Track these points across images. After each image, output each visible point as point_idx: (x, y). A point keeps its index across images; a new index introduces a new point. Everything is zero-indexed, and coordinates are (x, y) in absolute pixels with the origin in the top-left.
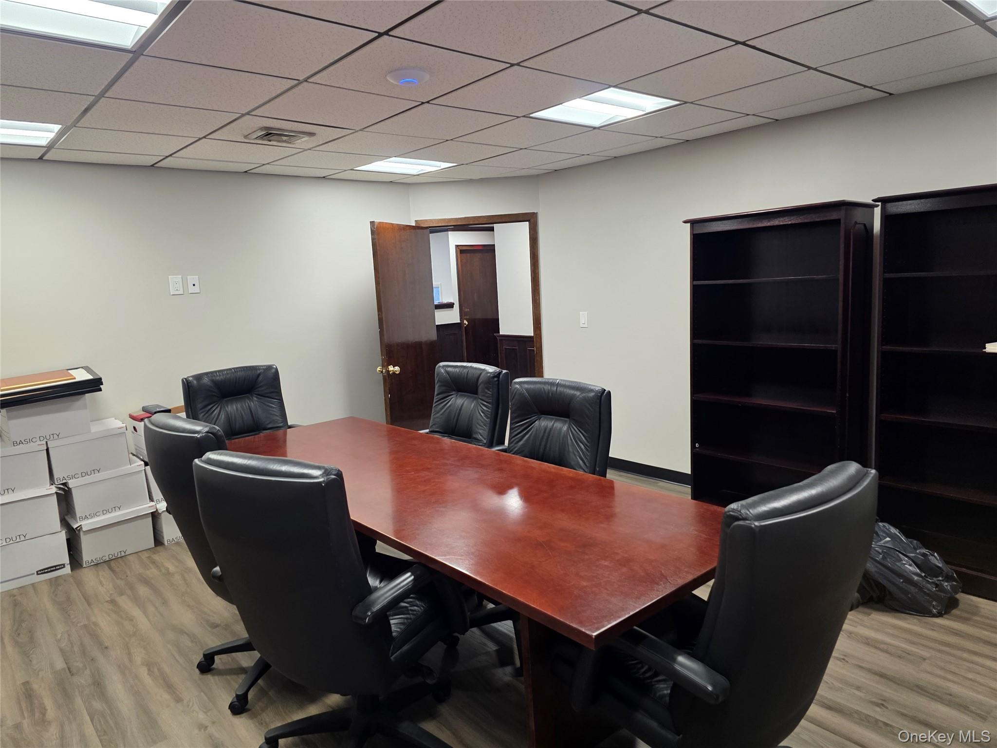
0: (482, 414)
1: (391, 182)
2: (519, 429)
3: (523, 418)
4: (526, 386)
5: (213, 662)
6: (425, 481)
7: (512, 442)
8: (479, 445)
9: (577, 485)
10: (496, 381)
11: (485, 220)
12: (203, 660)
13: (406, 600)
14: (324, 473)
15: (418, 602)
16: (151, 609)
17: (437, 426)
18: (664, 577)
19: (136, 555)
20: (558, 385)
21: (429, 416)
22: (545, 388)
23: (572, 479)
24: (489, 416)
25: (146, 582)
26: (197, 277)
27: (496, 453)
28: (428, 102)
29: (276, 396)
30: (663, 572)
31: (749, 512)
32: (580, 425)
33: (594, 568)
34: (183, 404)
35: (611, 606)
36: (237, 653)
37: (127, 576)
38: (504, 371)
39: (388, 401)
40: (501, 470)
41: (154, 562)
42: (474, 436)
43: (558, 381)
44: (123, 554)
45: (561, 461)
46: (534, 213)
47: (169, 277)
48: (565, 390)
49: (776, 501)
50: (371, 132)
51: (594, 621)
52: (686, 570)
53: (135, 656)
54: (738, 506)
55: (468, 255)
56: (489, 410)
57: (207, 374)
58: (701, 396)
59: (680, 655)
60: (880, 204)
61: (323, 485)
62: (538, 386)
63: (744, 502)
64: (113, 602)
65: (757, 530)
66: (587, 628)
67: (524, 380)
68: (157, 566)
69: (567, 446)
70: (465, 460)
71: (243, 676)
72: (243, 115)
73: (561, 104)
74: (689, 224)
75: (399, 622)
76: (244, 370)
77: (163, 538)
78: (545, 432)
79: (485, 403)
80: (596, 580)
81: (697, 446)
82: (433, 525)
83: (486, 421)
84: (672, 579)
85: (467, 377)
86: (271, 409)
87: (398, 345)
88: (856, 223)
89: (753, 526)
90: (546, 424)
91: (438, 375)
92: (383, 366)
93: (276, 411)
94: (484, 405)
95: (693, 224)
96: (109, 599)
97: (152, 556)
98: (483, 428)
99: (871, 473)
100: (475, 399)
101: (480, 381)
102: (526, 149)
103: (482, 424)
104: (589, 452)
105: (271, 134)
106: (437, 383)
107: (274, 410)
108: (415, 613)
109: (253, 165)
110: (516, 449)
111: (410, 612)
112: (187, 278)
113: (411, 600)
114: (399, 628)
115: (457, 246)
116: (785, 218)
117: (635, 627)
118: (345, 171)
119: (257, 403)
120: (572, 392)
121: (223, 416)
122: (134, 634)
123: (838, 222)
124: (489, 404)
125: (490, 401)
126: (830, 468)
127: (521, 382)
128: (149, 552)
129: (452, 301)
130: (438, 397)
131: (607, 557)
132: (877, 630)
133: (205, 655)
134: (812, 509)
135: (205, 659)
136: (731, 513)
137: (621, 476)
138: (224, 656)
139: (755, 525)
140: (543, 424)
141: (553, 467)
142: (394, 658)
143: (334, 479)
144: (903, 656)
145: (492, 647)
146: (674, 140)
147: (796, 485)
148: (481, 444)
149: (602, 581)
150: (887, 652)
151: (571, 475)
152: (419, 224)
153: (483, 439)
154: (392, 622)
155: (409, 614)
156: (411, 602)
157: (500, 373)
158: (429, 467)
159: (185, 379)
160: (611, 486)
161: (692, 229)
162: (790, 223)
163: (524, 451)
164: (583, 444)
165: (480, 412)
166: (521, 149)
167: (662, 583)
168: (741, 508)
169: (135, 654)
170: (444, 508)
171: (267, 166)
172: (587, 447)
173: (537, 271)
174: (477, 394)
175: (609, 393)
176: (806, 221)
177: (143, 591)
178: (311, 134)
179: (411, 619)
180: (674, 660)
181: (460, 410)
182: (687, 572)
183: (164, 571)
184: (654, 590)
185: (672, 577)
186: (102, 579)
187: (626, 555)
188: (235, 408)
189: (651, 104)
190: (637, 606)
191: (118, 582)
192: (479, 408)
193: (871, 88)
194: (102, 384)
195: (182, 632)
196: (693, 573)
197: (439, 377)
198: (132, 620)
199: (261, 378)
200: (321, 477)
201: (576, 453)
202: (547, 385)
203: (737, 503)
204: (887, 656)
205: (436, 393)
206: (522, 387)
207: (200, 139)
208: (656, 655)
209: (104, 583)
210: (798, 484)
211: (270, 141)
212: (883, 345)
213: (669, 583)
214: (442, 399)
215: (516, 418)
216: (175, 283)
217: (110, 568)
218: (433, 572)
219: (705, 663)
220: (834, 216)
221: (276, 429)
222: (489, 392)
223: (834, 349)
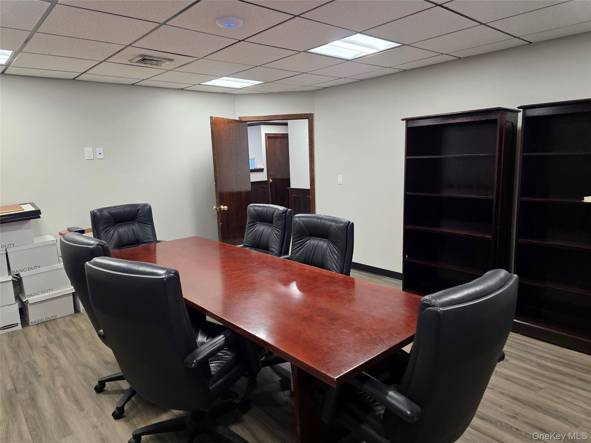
0: (275, 235)
1: (224, 93)
2: (297, 245)
3: (300, 239)
4: (302, 219)
5: (104, 386)
6: (237, 277)
7: (293, 254)
8: (273, 255)
9: (331, 280)
10: (284, 215)
11: (282, 117)
12: (98, 385)
13: (222, 351)
14: (166, 272)
15: (229, 353)
16: (69, 352)
17: (247, 242)
18: (381, 340)
19: (62, 319)
20: (321, 218)
21: (243, 237)
22: (314, 220)
23: (328, 276)
24: (279, 237)
25: (67, 335)
26: (102, 149)
27: (283, 260)
28: (243, 40)
29: (150, 223)
30: (381, 337)
31: (437, 301)
32: (334, 243)
33: (338, 334)
34: (91, 227)
35: (348, 359)
36: (121, 381)
37: (56, 331)
38: (289, 210)
39: (220, 227)
40: (285, 270)
41: (73, 323)
42: (270, 249)
43: (321, 216)
44: (55, 318)
45: (322, 265)
46: (311, 114)
47: (85, 148)
48: (326, 222)
49: (454, 295)
50: (208, 59)
51: (336, 369)
52: (396, 336)
53: (57, 382)
54: (430, 298)
55: (273, 139)
56: (280, 233)
57: (106, 208)
58: (410, 227)
59: (390, 390)
60: (522, 110)
61: (165, 280)
62: (309, 219)
63: (433, 295)
64: (46, 347)
65: (441, 313)
66: (331, 374)
67: (301, 215)
68: (75, 325)
69: (326, 256)
70: (264, 264)
71: (122, 395)
72: (127, 47)
73: (327, 44)
74: (405, 121)
75: (216, 365)
76: (129, 207)
77: (80, 308)
78: (313, 247)
79: (277, 229)
80: (339, 342)
81: (406, 257)
82: (239, 305)
83: (277, 240)
84: (387, 342)
85: (266, 213)
86: (146, 230)
87: (226, 193)
88: (507, 121)
89: (439, 310)
90: (314, 243)
91: (249, 211)
92: (217, 206)
93: (150, 232)
94: (276, 230)
95: (407, 121)
96: (44, 346)
97: (72, 319)
98: (276, 244)
99: (514, 277)
100: (272, 226)
101: (275, 215)
102: (306, 73)
103: (275, 242)
104: (339, 260)
105: (145, 59)
106: (248, 216)
107: (148, 231)
108: (226, 359)
109: (137, 80)
110: (295, 257)
111: (224, 359)
112: (96, 149)
113: (225, 351)
114: (216, 369)
115: (266, 134)
116: (463, 118)
117: (363, 372)
118: (195, 85)
119: (137, 227)
120: (330, 223)
121: (116, 235)
122: (58, 367)
123: (495, 121)
124: (280, 230)
125: (280, 228)
126: (488, 273)
127: (300, 217)
128: (71, 316)
129: (263, 168)
130: (249, 225)
131: (347, 327)
132: (512, 370)
133: (99, 382)
134: (477, 300)
135: (99, 384)
136: (425, 302)
137: (361, 274)
138: (112, 383)
139: (440, 310)
140: (312, 242)
141: (318, 270)
142: (212, 388)
143: (173, 276)
144: (528, 386)
145: (278, 378)
146: (397, 70)
147: (467, 284)
148: (274, 254)
149: (343, 342)
150: (518, 384)
151: (328, 274)
152: (241, 119)
153: (276, 251)
154: (211, 365)
155: (223, 360)
156: (225, 352)
157: (287, 211)
158: (240, 268)
159: (92, 211)
160: (353, 281)
161: (407, 124)
162: (466, 121)
163: (300, 259)
164: (336, 255)
165: (274, 234)
166: (303, 73)
167: (380, 344)
168: (431, 299)
169: (57, 380)
170: (248, 294)
171: (146, 80)
172: (338, 257)
173: (313, 150)
174: (272, 224)
175: (353, 224)
176: (476, 120)
177: (65, 341)
178: (171, 60)
179: (224, 363)
180: (387, 394)
181: (262, 233)
182: (397, 337)
183: (79, 328)
184: (375, 349)
185: (387, 341)
186: (40, 333)
187: (359, 326)
188: (124, 230)
189: (383, 45)
190: (364, 359)
191: (50, 335)
192: (274, 232)
193: (518, 38)
194: (41, 214)
195: (87, 367)
196: (400, 337)
197: (249, 213)
198: (57, 359)
199: (140, 212)
200: (164, 275)
201: (332, 261)
202: (315, 219)
203: (429, 295)
204: (518, 386)
205: (247, 223)
206: (299, 219)
207: (102, 62)
208: (375, 391)
209: (42, 335)
210: (469, 283)
211: (146, 64)
212: (521, 197)
213: (385, 344)
214: (252, 226)
215: (295, 238)
216: (88, 152)
217: (46, 327)
218: (237, 335)
219: (406, 397)
220: (493, 117)
221: (149, 243)
222: (280, 222)
223: (491, 199)
